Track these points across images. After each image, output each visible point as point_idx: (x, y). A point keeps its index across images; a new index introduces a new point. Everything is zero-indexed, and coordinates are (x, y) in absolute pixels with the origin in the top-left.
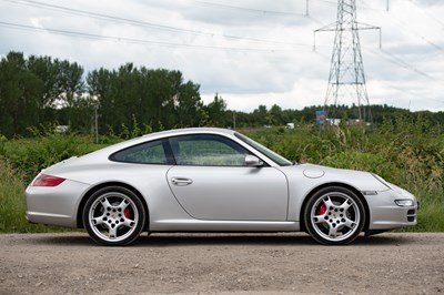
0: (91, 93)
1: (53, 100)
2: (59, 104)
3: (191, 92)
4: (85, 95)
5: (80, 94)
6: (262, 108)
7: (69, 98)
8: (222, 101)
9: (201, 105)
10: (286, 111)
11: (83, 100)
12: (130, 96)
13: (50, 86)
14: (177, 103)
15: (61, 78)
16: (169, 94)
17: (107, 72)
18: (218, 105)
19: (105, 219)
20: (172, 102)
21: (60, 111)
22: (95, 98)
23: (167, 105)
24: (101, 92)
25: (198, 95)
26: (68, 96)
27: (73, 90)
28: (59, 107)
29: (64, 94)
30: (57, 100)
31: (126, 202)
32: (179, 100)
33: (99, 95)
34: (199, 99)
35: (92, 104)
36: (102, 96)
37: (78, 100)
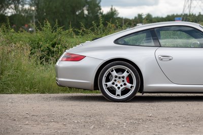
0: (31, 5)
1: (5, 10)
2: (10, 12)
5: (23, 5)
6: (140, 16)
7: (16, 8)
8: (115, 11)
9: (101, 13)
11: (26, 10)
12: (56, 7)
14: (86, 12)
16: (81, 6)
18: (113, 13)
19: (113, 84)
20: (83, 12)
21: (10, 17)
22: (33, 8)
23: (80, 14)
25: (99, 7)
26: (15, 6)
27: (19, 3)
28: (9, 14)
29: (13, 6)
30: (8, 10)
31: (128, 72)
32: (88, 10)
33: (36, 6)
34: (100, 9)
35: (31, 12)
36: (38, 7)
37: (22, 10)
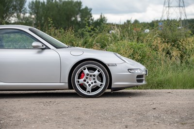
0: (31, 14)
1: (9, 18)
2: (13, 20)
3: (87, 13)
4: (27, 15)
5: (24, 14)
7: (18, 17)
8: (104, 18)
9: (92, 20)
10: (141, 23)
11: (26, 18)
13: (8, 9)
14: (79, 19)
15: (13, 6)
16: (74, 13)
17: (39, 2)
18: (102, 20)
20: (76, 19)
22: (33, 16)
23: (74, 20)
24: (37, 13)
25: (91, 14)
26: (18, 15)
27: (21, 12)
28: (13, 22)
29: (15, 14)
30: (11, 18)
32: (81, 17)
33: (35, 15)
34: (92, 16)
35: (31, 20)
36: (37, 15)
37: (24, 18)
